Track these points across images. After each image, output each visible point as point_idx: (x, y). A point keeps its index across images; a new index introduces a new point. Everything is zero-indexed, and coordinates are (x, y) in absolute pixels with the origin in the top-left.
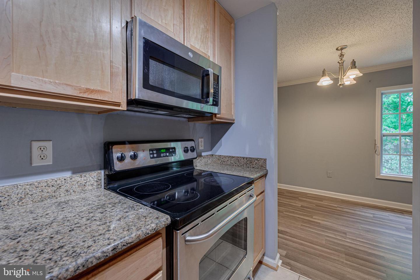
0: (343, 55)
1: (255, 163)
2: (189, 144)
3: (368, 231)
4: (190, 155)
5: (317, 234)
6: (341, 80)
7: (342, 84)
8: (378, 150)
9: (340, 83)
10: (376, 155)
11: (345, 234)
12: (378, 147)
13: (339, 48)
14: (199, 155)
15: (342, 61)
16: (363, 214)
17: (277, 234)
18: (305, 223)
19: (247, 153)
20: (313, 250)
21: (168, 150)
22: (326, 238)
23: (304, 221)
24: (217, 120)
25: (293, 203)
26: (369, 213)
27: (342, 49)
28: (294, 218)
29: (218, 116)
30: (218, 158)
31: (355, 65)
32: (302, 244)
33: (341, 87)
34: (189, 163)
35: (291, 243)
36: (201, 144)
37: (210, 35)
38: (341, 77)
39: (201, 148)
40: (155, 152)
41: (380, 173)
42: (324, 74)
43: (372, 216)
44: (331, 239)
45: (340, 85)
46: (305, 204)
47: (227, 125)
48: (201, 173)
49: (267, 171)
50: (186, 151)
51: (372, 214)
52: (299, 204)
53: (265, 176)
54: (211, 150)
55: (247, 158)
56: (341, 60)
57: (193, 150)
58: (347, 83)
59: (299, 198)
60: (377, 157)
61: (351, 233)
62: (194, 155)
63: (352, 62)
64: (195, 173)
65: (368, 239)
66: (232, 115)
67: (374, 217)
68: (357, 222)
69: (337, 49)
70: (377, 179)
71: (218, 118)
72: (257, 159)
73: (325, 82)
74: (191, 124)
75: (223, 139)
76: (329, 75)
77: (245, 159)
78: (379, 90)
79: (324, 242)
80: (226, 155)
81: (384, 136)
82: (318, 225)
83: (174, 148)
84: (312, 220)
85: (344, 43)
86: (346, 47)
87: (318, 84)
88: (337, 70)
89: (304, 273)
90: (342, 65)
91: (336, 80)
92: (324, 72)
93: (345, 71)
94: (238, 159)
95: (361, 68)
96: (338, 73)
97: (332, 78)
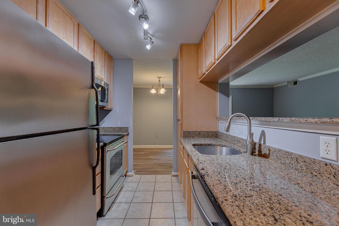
0: (160, 81)
1: (123, 129)
3: (168, 157)
9: (159, 93)
11: (160, 159)
17: (133, 166)
18: (145, 159)
19: (119, 125)
20: (147, 167)
23: (144, 159)
24: (105, 109)
25: (140, 153)
27: (159, 78)
28: (140, 159)
29: (106, 107)
30: (102, 129)
31: (163, 87)
32: (143, 167)
33: (159, 95)
35: (139, 167)
38: (159, 91)
42: (153, 88)
43: (171, 152)
44: (155, 162)
46: (145, 153)
47: (109, 111)
49: (129, 133)
52: (143, 153)
53: (128, 135)
58: (162, 93)
59: (143, 151)
61: (161, 159)
63: (163, 85)
65: (167, 159)
66: (112, 106)
67: (172, 152)
72: (124, 128)
73: (153, 91)
75: (105, 118)
76: (155, 89)
77: (118, 128)
79: (152, 164)
80: (108, 127)
82: (151, 159)
84: (148, 158)
85: (160, 76)
86: (161, 78)
87: (151, 92)
88: (158, 87)
89: (144, 174)
90: (159, 85)
91: (157, 91)
92: (153, 87)
93: (160, 88)
94: (114, 128)
95: (166, 89)
96: (158, 89)
97: (156, 90)
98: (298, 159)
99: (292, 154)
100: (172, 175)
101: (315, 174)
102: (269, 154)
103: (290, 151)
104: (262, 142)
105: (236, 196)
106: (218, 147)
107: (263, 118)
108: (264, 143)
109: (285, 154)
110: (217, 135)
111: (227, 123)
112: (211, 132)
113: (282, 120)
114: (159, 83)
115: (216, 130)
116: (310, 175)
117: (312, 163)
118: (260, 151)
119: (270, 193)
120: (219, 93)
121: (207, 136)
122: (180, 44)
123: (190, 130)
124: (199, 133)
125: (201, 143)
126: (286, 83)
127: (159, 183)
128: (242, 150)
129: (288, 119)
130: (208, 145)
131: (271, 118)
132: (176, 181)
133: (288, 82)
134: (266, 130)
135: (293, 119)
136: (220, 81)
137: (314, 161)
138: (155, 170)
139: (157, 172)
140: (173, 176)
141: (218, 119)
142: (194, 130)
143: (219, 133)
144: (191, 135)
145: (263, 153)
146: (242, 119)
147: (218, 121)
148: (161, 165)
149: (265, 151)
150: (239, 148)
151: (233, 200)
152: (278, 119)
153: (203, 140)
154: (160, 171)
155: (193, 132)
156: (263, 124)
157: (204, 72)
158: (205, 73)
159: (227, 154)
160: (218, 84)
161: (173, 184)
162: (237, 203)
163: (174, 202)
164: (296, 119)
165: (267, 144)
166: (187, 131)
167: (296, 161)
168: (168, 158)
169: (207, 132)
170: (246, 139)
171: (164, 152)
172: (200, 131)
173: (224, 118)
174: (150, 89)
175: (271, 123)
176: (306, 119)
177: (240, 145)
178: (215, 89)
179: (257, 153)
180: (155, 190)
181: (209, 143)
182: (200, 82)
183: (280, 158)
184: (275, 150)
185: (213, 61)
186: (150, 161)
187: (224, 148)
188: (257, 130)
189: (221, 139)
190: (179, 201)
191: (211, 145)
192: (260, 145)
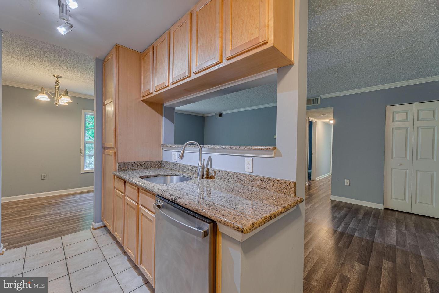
0: (59, 82)
5: (36, 222)
6: (57, 100)
7: (58, 104)
8: (83, 152)
9: (56, 103)
10: (81, 157)
11: (60, 213)
12: (83, 151)
16: (73, 199)
20: (34, 231)
22: (45, 221)
23: (20, 220)
26: (76, 197)
27: (57, 77)
28: (9, 222)
31: (67, 94)
32: (23, 233)
33: (57, 106)
38: (57, 99)
41: (84, 170)
43: (78, 198)
44: (49, 220)
45: (56, 104)
46: (18, 209)
51: (78, 197)
52: (11, 211)
56: (57, 85)
58: (61, 103)
59: (10, 207)
60: (82, 158)
61: (62, 212)
63: (66, 91)
65: (75, 210)
67: (79, 198)
68: (68, 204)
70: (82, 173)
73: (43, 98)
78: (83, 111)
79: (44, 224)
81: (86, 143)
82: (36, 217)
84: (30, 216)
85: (59, 74)
86: (61, 77)
87: (36, 98)
88: (54, 92)
89: (30, 244)
90: (57, 89)
91: (53, 100)
92: (42, 89)
93: (60, 95)
95: (72, 98)
96: (54, 94)
97: (49, 97)
98: (234, 175)
99: (230, 172)
100: (92, 230)
101: (243, 183)
102: (215, 175)
103: (229, 170)
104: (209, 167)
105: (208, 205)
106: (169, 177)
107: (211, 146)
108: (211, 167)
109: (226, 173)
110: (161, 165)
111: (180, 151)
112: (154, 162)
113: (225, 147)
115: (159, 160)
116: (240, 185)
117: (241, 176)
118: (207, 174)
119: (225, 198)
120: (164, 117)
121: (150, 167)
122: (115, 44)
123: (128, 161)
124: (141, 164)
125: (148, 175)
126: (214, 114)
127: (72, 246)
128: (192, 176)
129: (229, 146)
130: (156, 176)
131: (217, 146)
132: (102, 234)
133: (215, 113)
134: (212, 156)
135: (232, 146)
136: (166, 104)
137: (242, 175)
138: (55, 231)
139: (62, 232)
140: (94, 229)
141: (162, 146)
142: (133, 161)
143: (163, 163)
144: (130, 167)
145: (210, 176)
146: (193, 147)
147: (163, 149)
148: (63, 221)
149: (211, 174)
150: (189, 175)
151: (208, 207)
152: (222, 146)
153: (147, 172)
154: (68, 229)
155: (133, 163)
156: (210, 150)
157: (151, 91)
158: (152, 93)
159: (177, 182)
160: (163, 107)
161: (97, 239)
162: (211, 208)
163: (106, 259)
164: (234, 147)
165: (212, 168)
166: (125, 162)
167: (232, 177)
168: (76, 208)
169: (150, 162)
170: (198, 166)
171: (65, 200)
172: (141, 161)
173: (171, 146)
174: (37, 92)
175: (216, 150)
176: (239, 147)
177: (189, 172)
178: (160, 112)
179: (205, 176)
180: (67, 256)
181: (156, 173)
182: (143, 101)
183: (223, 177)
184: (219, 171)
185: (166, 84)
186: (37, 220)
187: (175, 177)
188: (205, 156)
189: (166, 168)
190: (114, 255)
191: (159, 176)
192: (208, 169)
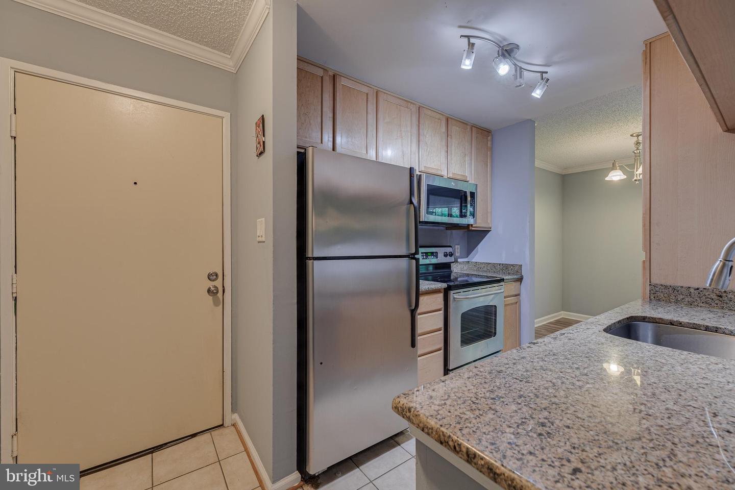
1: (510, 269)
2: (448, 250)
4: (448, 259)
13: (634, 135)
14: (456, 261)
15: (638, 151)
19: (504, 259)
21: (432, 253)
24: (473, 229)
29: (474, 226)
30: (474, 264)
34: (447, 266)
36: (458, 250)
37: (467, 158)
39: (457, 254)
40: (424, 254)
42: (614, 168)
47: (484, 233)
48: (457, 278)
49: (523, 276)
50: (446, 255)
53: (521, 279)
54: (467, 257)
55: (503, 264)
57: (451, 255)
62: (452, 259)
64: (452, 277)
66: (488, 224)
69: (632, 135)
71: (474, 228)
72: (512, 265)
74: (449, 232)
75: (480, 246)
76: (621, 168)
77: (501, 265)
80: (483, 262)
83: (437, 253)
94: (494, 265)
114: (638, 149)
